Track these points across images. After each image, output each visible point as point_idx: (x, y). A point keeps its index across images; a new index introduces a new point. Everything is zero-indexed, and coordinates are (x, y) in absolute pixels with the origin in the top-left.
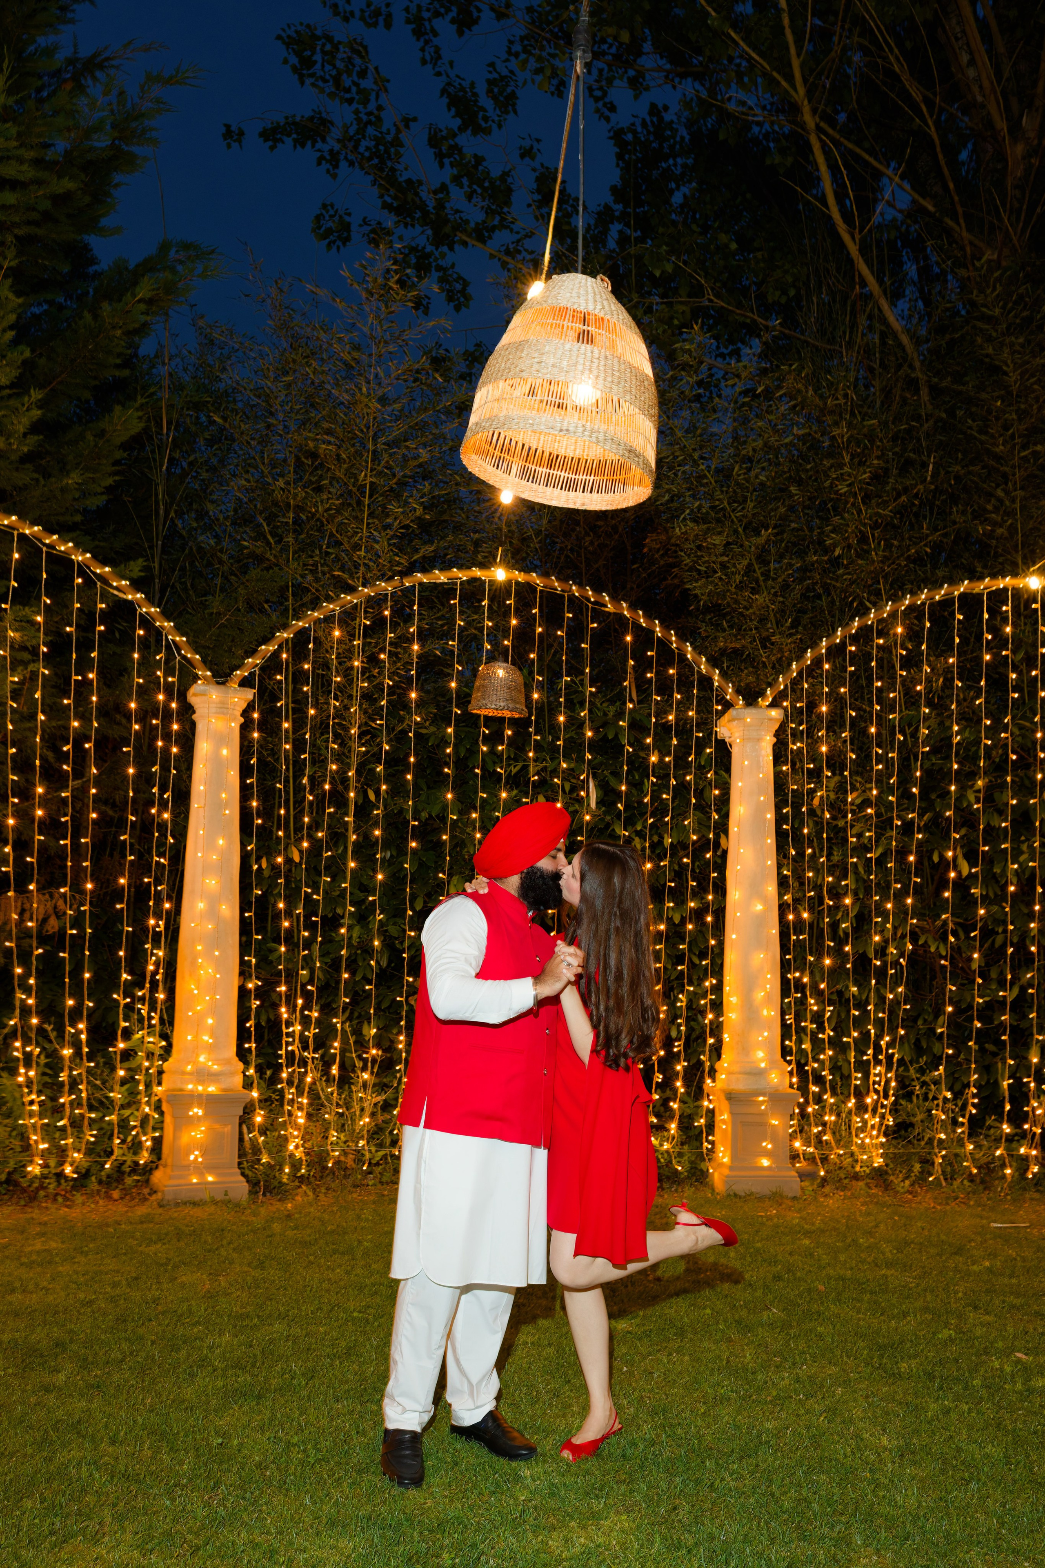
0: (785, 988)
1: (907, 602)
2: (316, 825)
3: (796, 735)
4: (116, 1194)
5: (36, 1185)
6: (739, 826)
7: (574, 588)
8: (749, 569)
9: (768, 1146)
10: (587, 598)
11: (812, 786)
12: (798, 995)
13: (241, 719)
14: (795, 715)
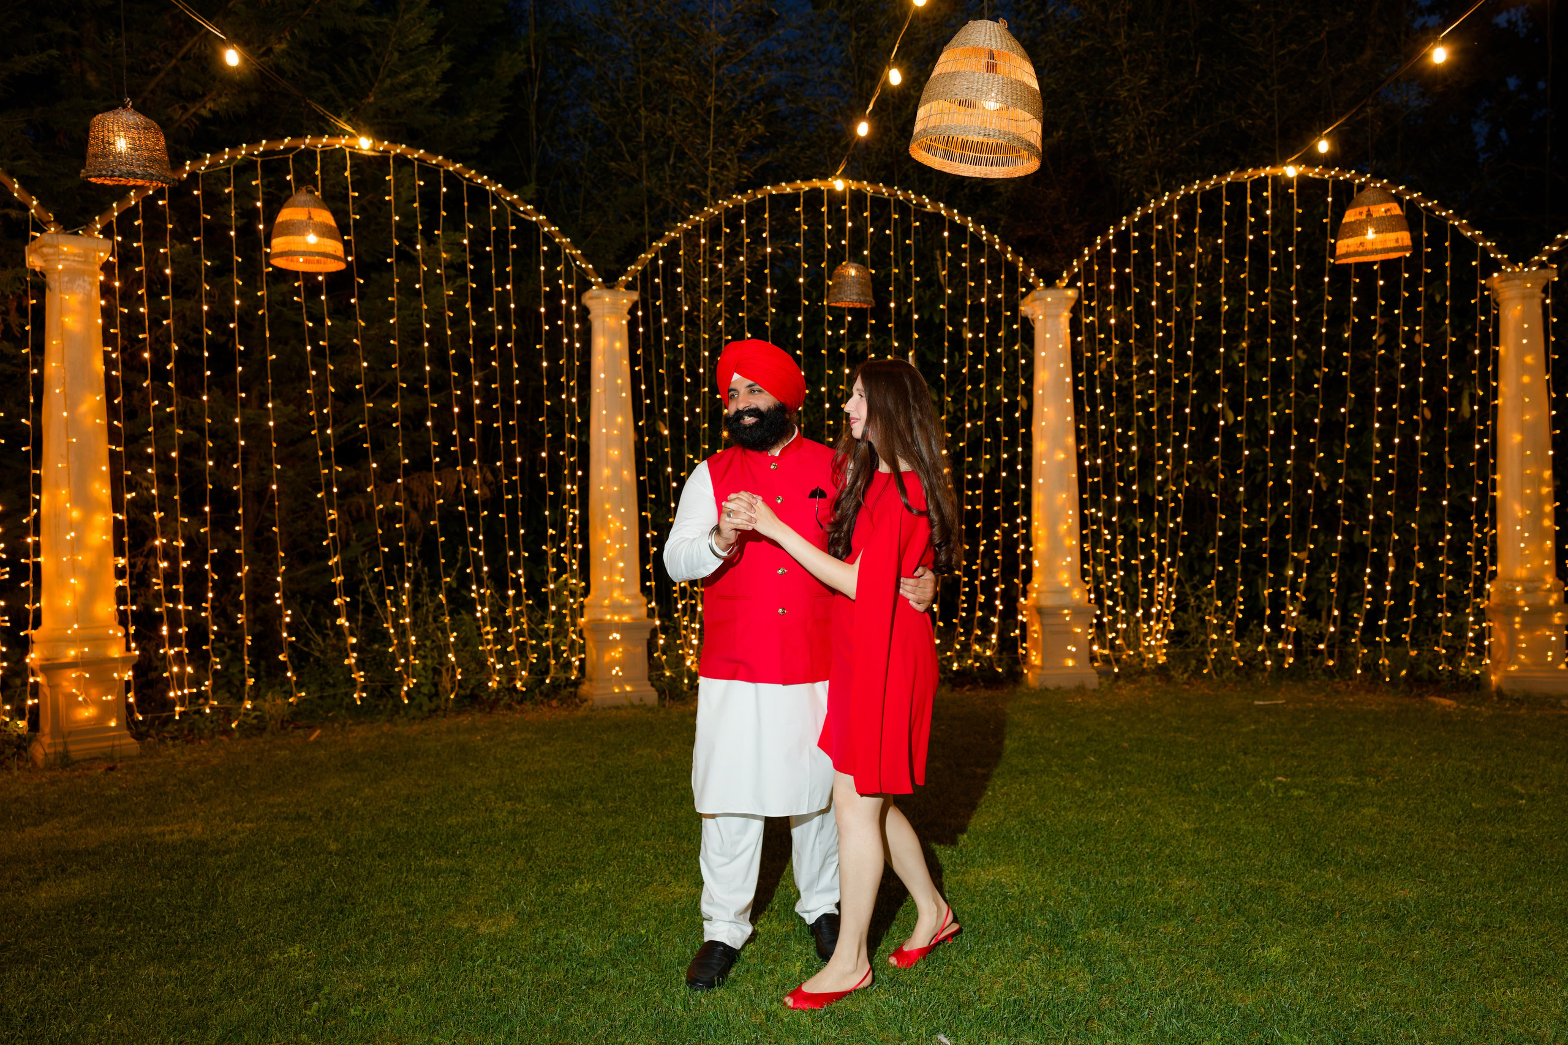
0: (1084, 521)
1: (1182, 192)
2: (694, 403)
3: (1090, 311)
4: (554, 703)
5: (493, 697)
6: (1043, 389)
7: (899, 193)
9: (1074, 649)
10: (910, 201)
11: (1103, 353)
12: (1095, 527)
13: (629, 317)
14: (1089, 293)
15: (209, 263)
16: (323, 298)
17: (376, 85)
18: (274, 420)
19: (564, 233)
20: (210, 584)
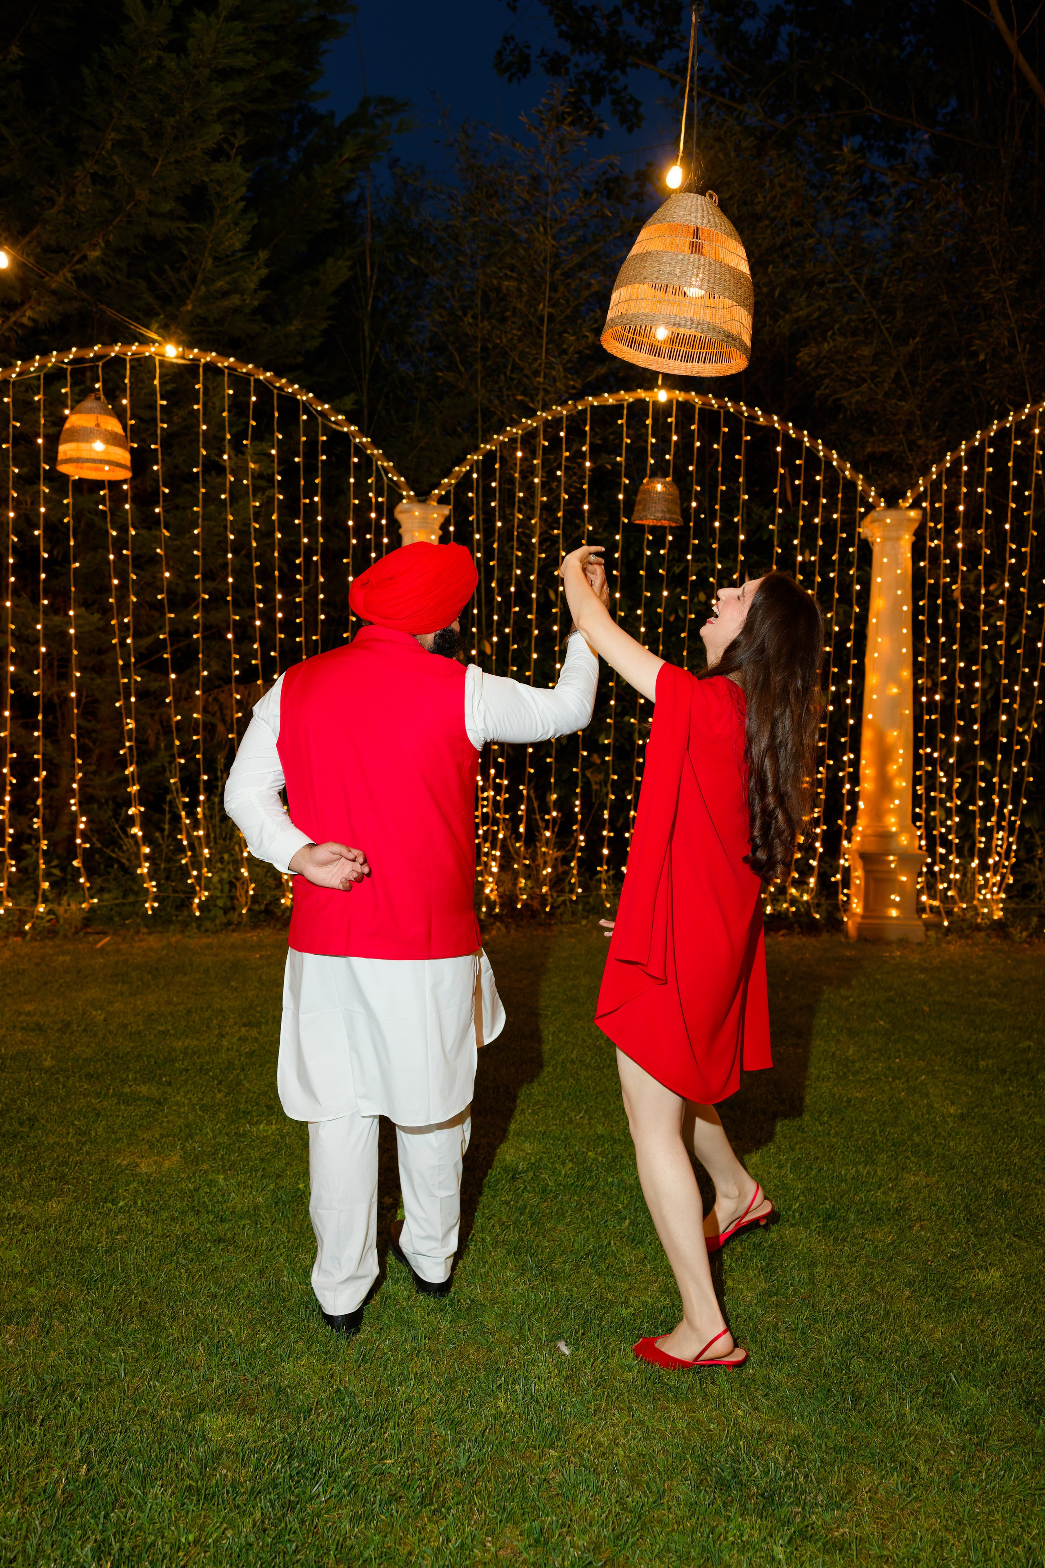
0: (917, 762)
2: (503, 623)
3: (936, 534)
6: (877, 617)
7: (729, 404)
8: (898, 377)
9: (898, 899)
10: (742, 413)
11: (948, 580)
12: (930, 769)
13: (440, 533)
14: (935, 515)
15: (16, 471)
16: (127, 506)
17: (194, 292)
18: (75, 629)
19: (376, 444)
20: (9, 788)
